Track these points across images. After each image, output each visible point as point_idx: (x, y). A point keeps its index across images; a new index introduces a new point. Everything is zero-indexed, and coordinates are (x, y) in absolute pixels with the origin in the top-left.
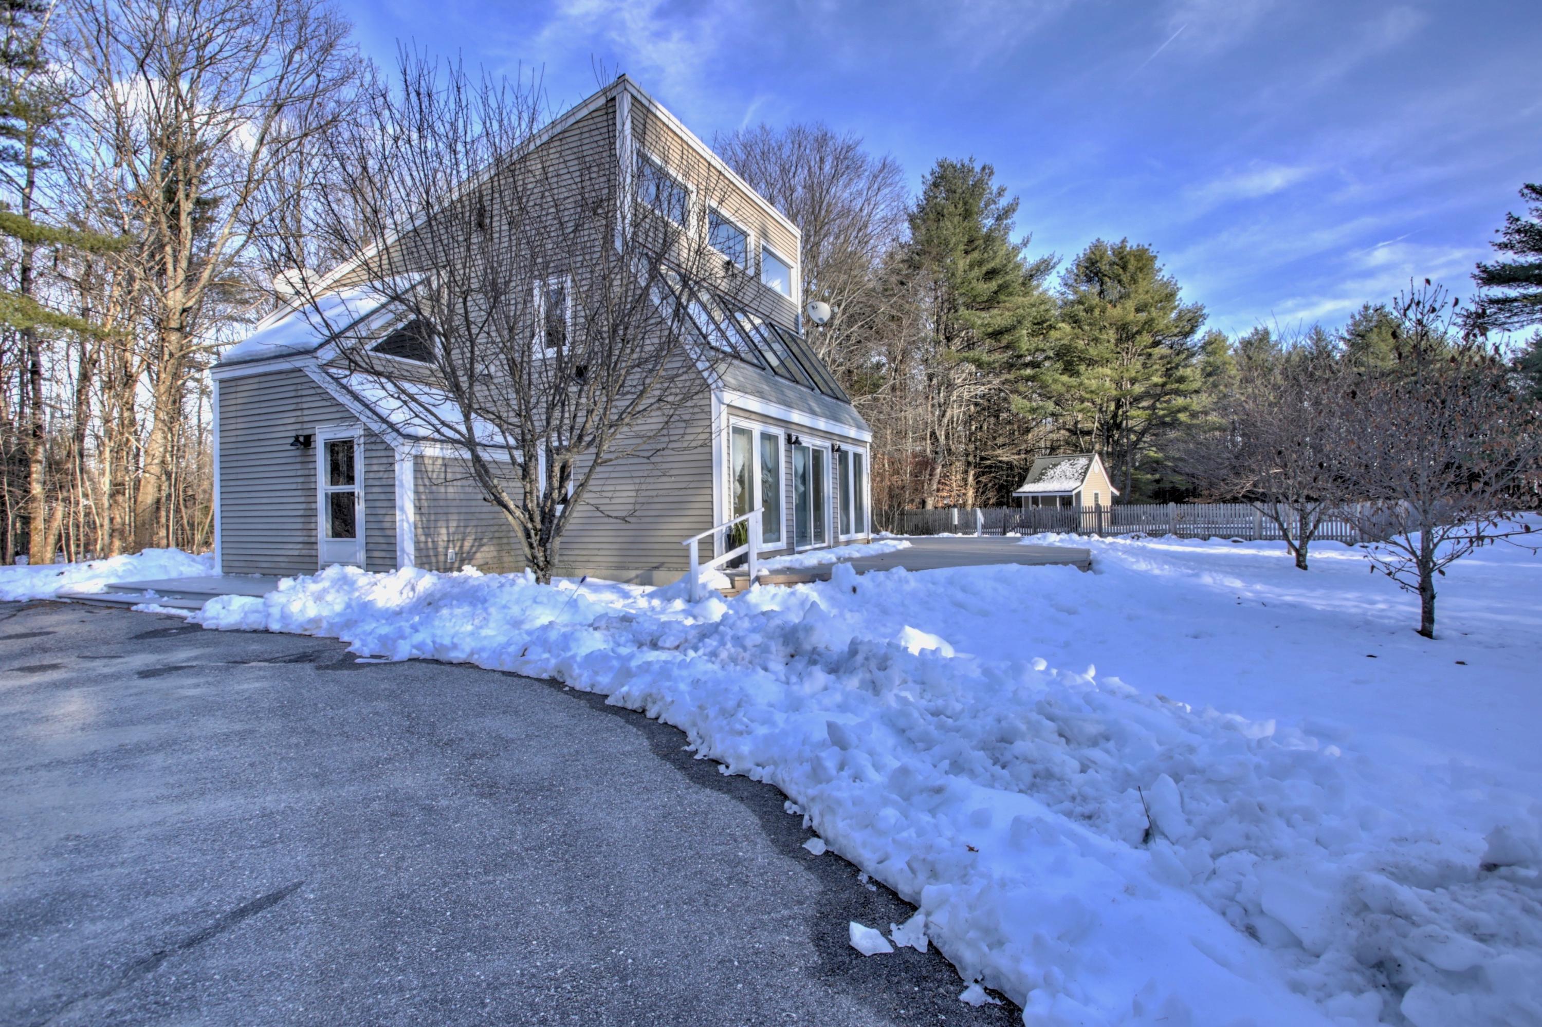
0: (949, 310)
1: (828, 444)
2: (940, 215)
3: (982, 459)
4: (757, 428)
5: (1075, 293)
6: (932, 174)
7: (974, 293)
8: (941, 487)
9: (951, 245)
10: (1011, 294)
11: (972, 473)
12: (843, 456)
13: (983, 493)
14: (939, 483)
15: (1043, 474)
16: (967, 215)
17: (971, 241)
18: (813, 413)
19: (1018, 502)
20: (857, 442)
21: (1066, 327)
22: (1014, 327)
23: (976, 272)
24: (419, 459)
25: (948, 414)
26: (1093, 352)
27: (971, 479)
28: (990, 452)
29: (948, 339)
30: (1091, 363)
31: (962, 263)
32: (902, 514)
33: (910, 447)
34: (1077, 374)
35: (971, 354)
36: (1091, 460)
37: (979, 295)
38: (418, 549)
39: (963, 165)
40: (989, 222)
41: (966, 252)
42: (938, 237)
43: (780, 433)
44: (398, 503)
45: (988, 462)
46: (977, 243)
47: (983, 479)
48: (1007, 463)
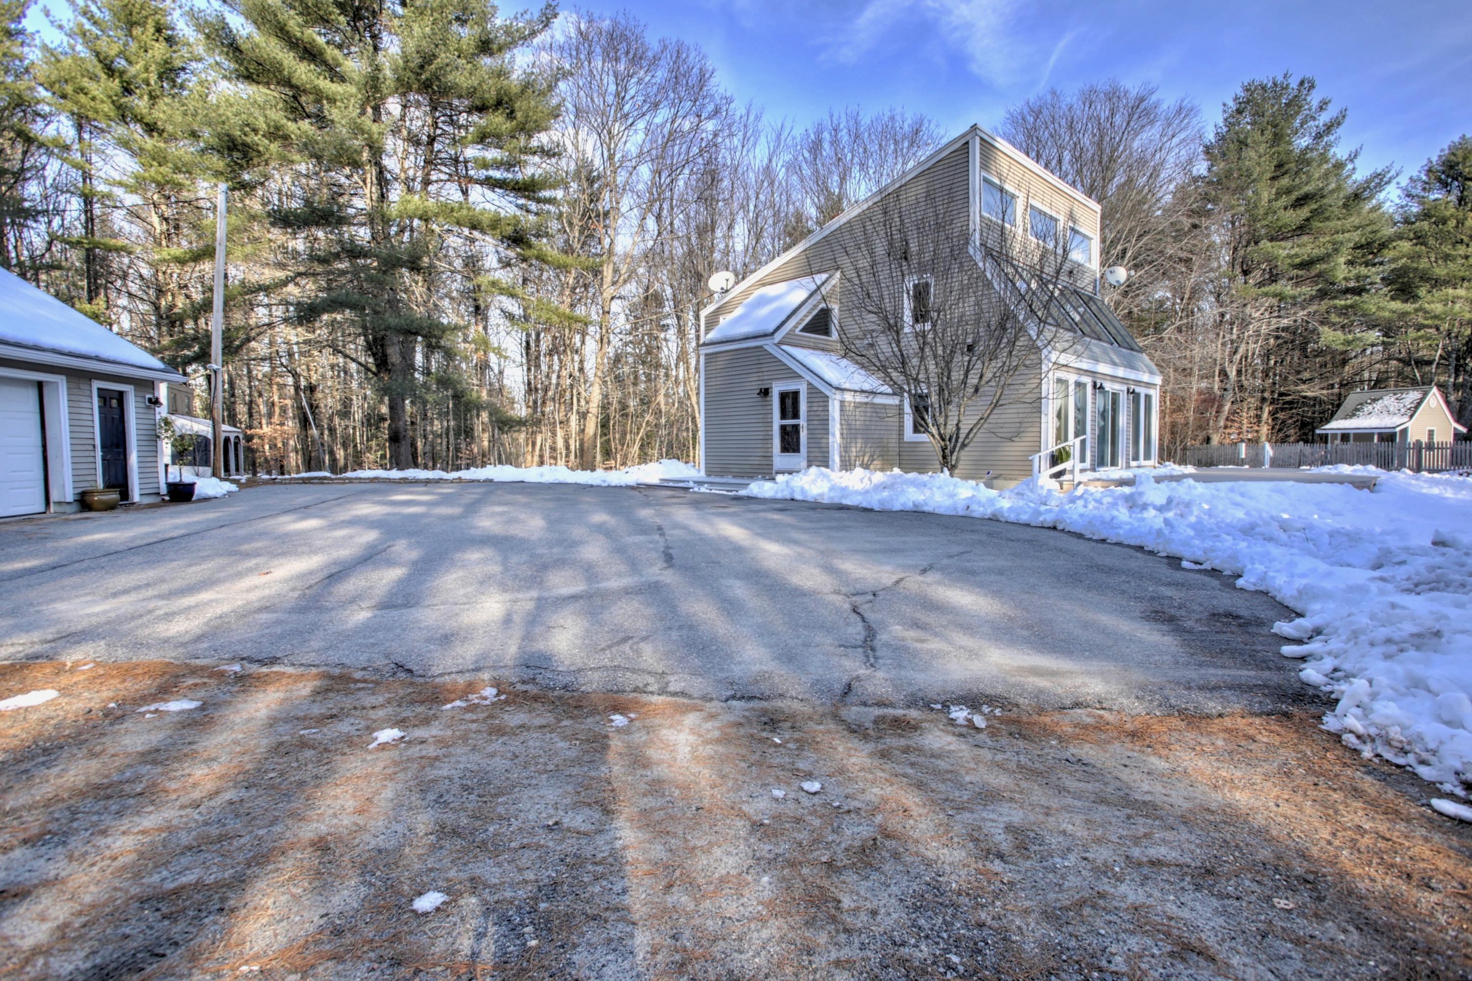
0: (1248, 243)
1: (1125, 388)
2: (1243, 144)
3: (1281, 394)
4: (1072, 378)
5: (1421, 203)
6: (1236, 99)
7: (1280, 224)
8: (1229, 424)
9: (1255, 176)
10: (1327, 219)
11: (1266, 410)
12: (1135, 396)
13: (1280, 430)
14: (1227, 419)
15: (1357, 410)
16: (1278, 138)
17: (1279, 166)
18: (1114, 364)
19: (1324, 439)
20: (1148, 385)
21: (1405, 246)
22: (1329, 255)
23: (1284, 200)
24: (842, 402)
25: (1242, 350)
26: (1440, 271)
27: (1265, 415)
28: (1292, 388)
29: (1245, 273)
30: (1437, 283)
31: (1265, 195)
32: (1184, 449)
33: (1197, 385)
34: (1415, 298)
35: (1272, 288)
36: (1425, 394)
37: (1285, 225)
38: (841, 461)
39: (1275, 84)
40: (1303, 142)
41: (1273, 179)
42: (1240, 169)
43: (1087, 380)
44: (831, 430)
45: (1288, 398)
46: (1287, 167)
47: (1281, 416)
48: (1315, 399)
